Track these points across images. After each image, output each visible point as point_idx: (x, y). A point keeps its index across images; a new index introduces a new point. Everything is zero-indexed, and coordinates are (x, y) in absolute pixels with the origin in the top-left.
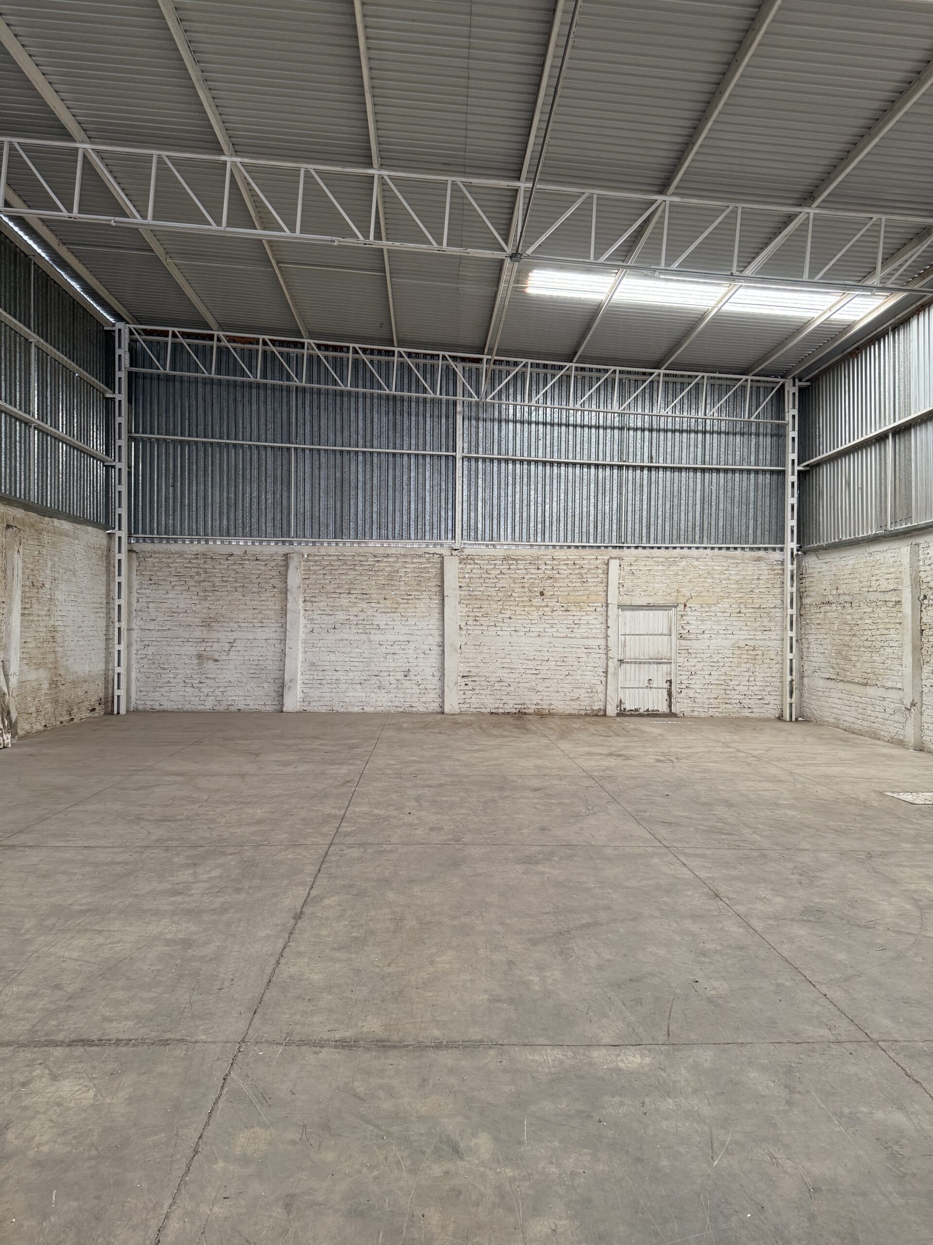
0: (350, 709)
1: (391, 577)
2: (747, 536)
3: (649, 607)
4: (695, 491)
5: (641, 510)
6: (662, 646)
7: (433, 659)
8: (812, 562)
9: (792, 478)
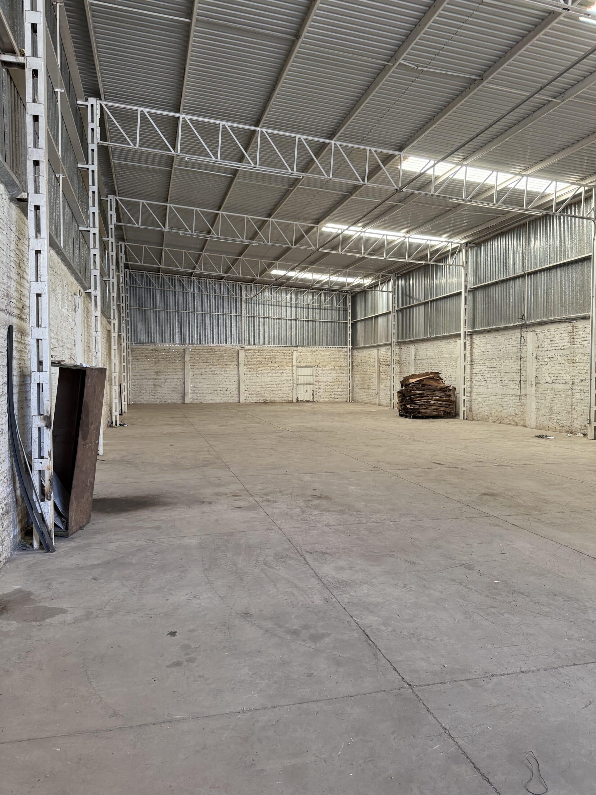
0: (208, 402)
1: (220, 357)
2: (336, 343)
3: (306, 366)
4: (320, 328)
5: (303, 334)
6: (310, 379)
7: (236, 385)
8: (355, 352)
9: (349, 325)
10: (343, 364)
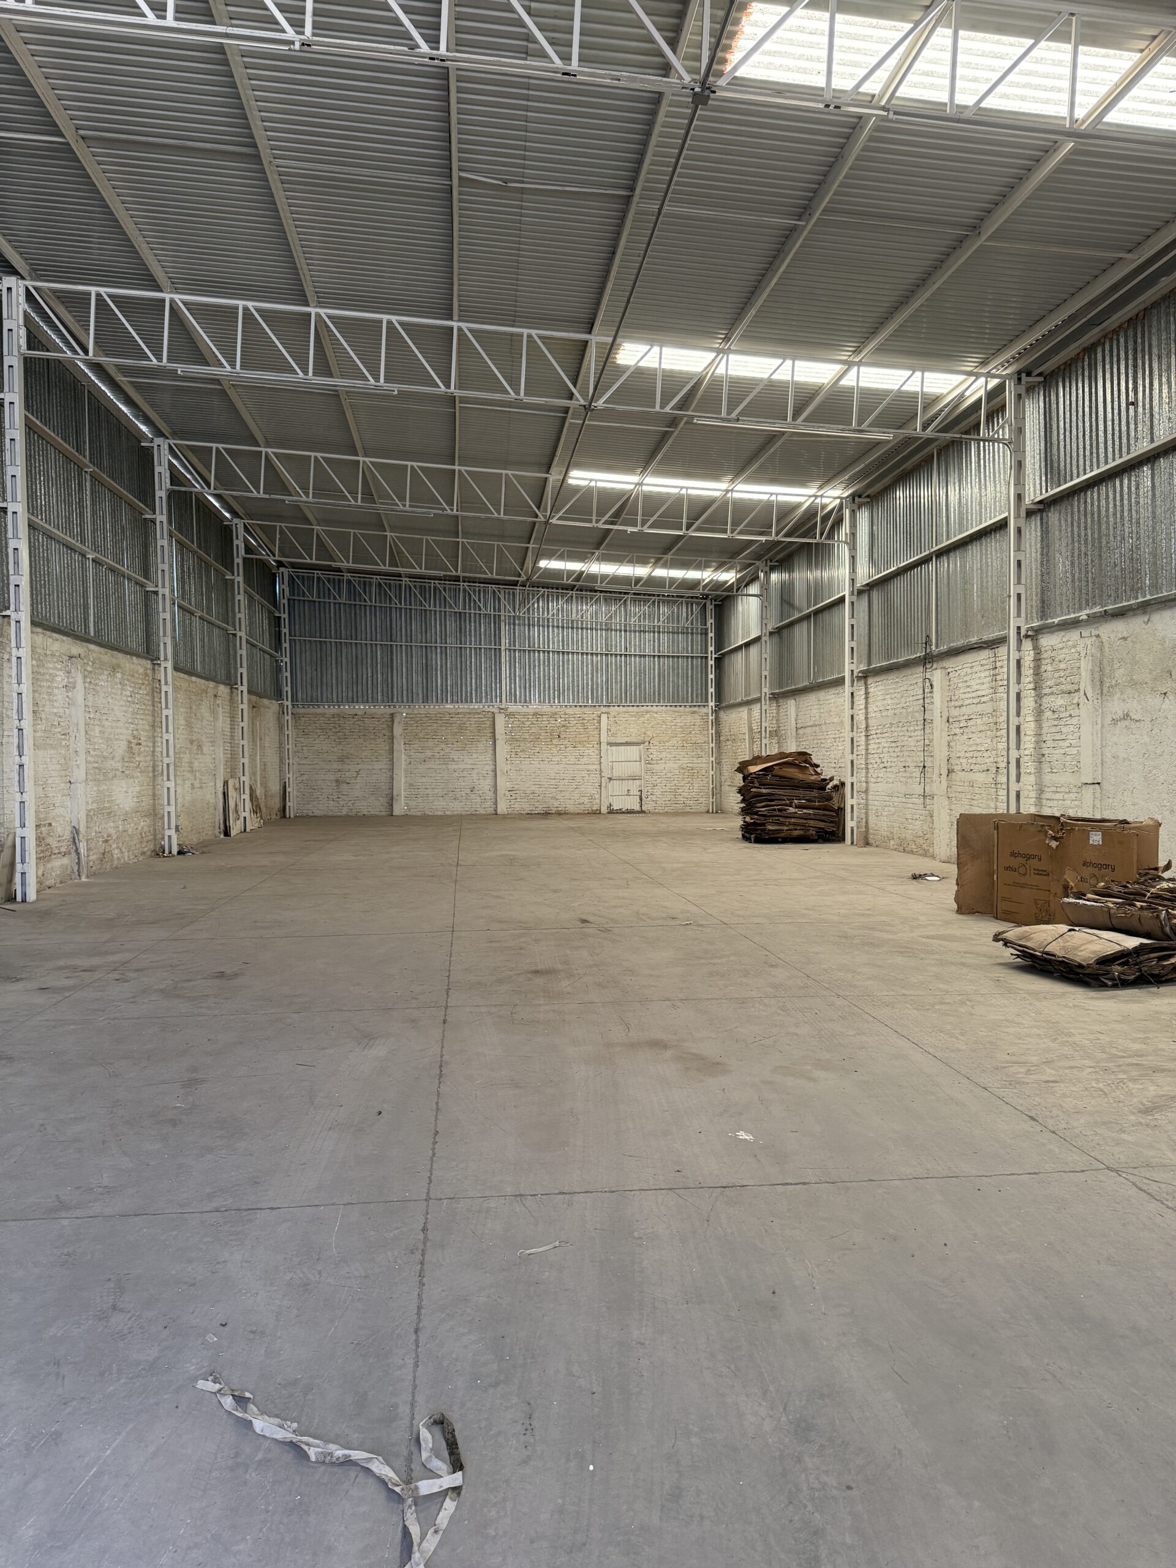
0: (436, 813)
1: (460, 727)
2: (687, 698)
3: (627, 744)
4: (654, 669)
5: (621, 681)
6: (635, 768)
7: (489, 781)
8: (722, 714)
9: (711, 662)
10: (701, 739)
